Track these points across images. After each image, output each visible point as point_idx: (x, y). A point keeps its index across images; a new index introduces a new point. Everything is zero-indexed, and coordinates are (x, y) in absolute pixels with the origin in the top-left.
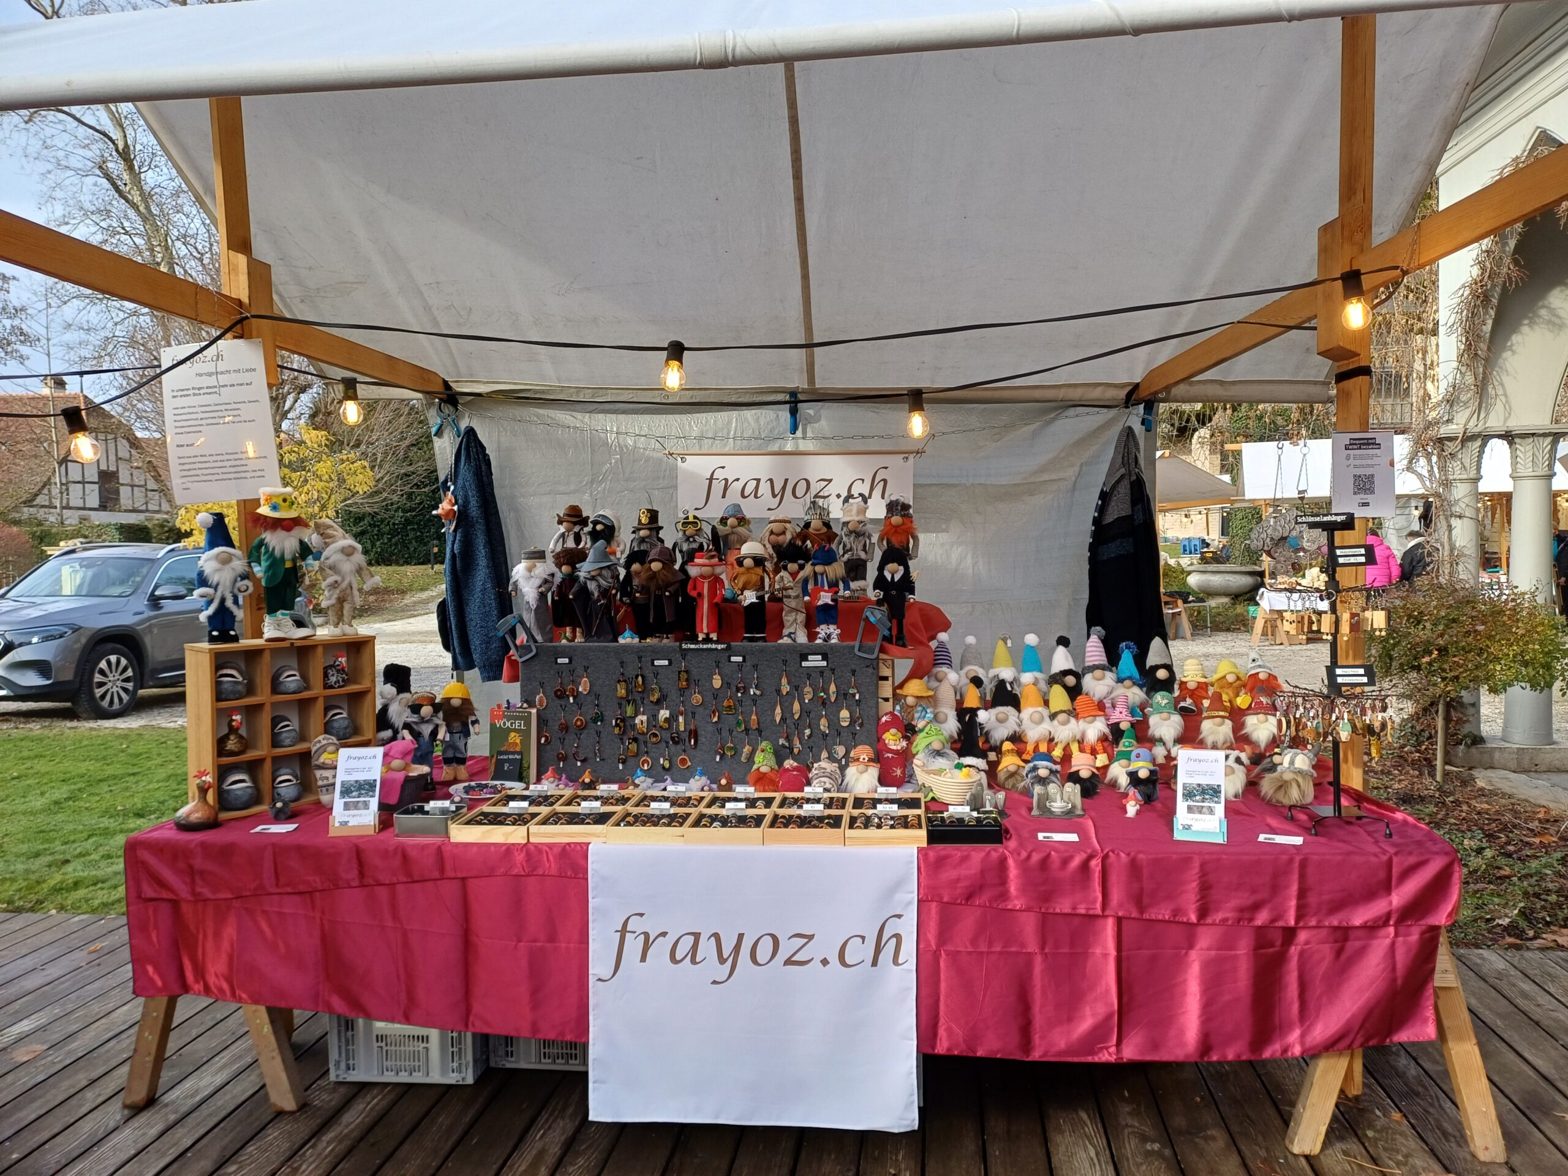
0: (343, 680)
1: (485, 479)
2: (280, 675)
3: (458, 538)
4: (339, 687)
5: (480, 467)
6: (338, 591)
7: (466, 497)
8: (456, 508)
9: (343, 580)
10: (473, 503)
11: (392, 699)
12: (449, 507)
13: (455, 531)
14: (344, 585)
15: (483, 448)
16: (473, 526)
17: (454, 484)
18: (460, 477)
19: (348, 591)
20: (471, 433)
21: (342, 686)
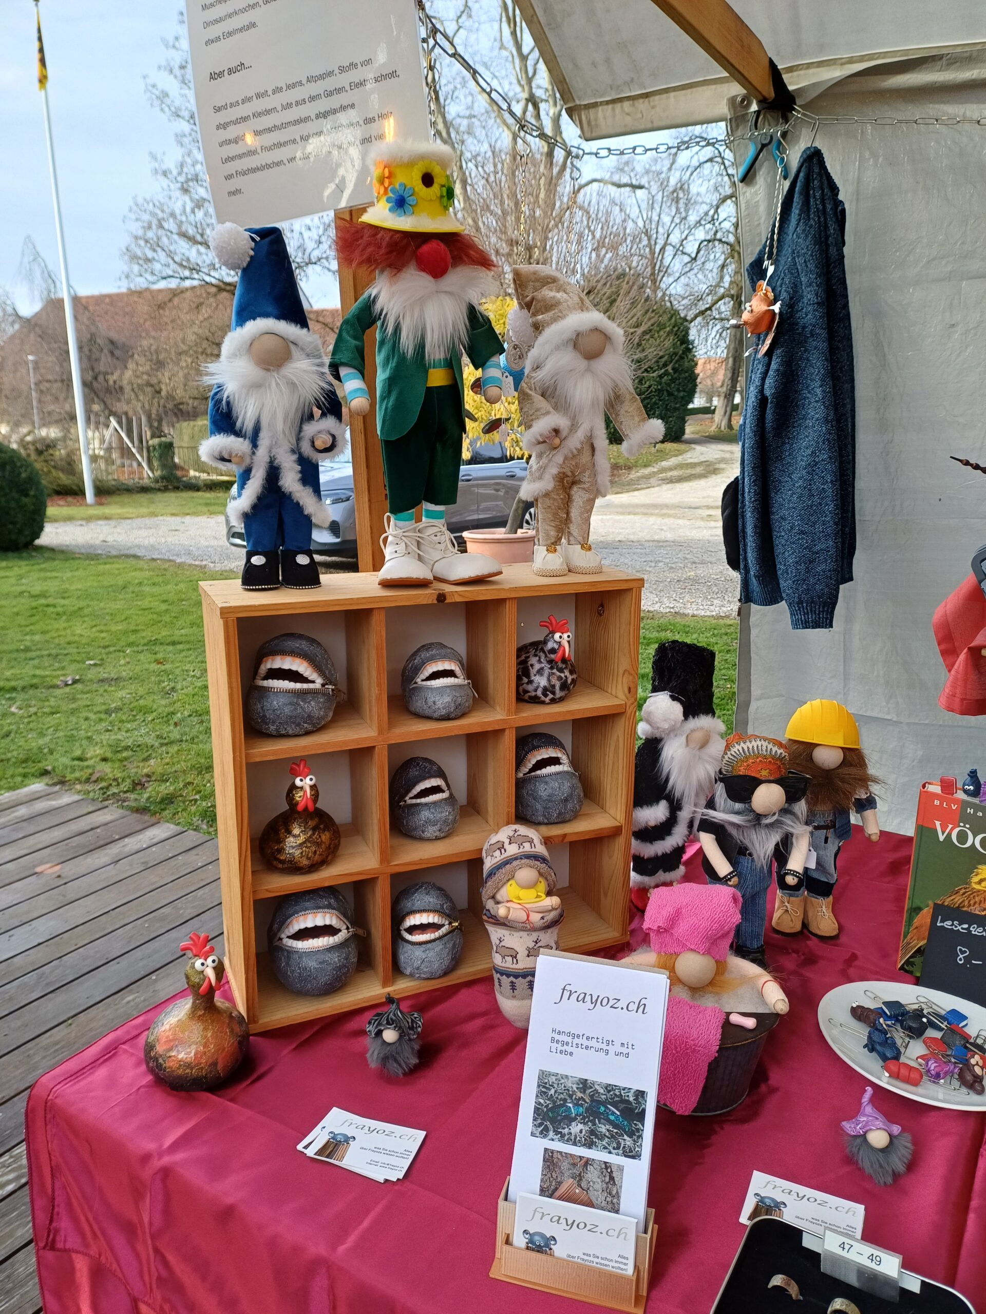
0: (564, 686)
1: (833, 251)
2: (417, 670)
3: (774, 366)
4: (553, 701)
5: (826, 227)
6: (559, 458)
7: (795, 287)
8: (776, 308)
9: (573, 427)
10: (809, 296)
11: (673, 730)
12: (764, 308)
13: (769, 353)
14: (575, 441)
15: (834, 189)
16: (802, 343)
17: (776, 263)
18: (787, 250)
19: (585, 458)
20: (814, 158)
21: (561, 699)
